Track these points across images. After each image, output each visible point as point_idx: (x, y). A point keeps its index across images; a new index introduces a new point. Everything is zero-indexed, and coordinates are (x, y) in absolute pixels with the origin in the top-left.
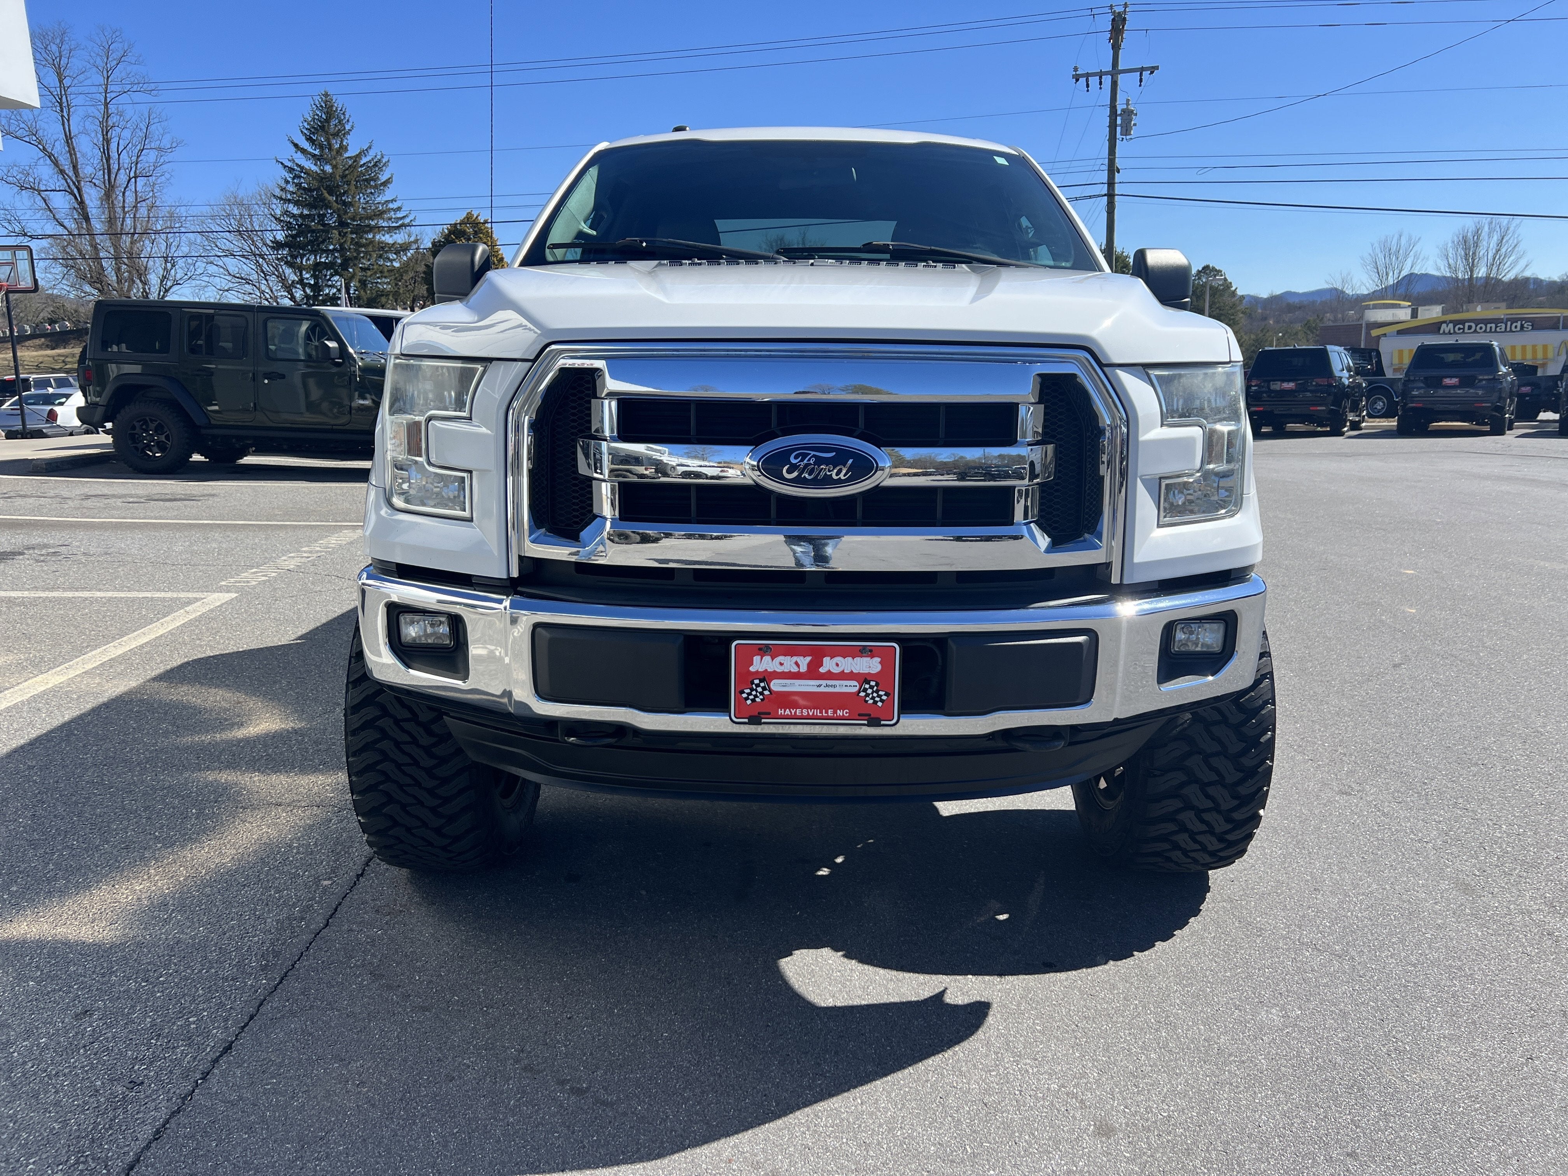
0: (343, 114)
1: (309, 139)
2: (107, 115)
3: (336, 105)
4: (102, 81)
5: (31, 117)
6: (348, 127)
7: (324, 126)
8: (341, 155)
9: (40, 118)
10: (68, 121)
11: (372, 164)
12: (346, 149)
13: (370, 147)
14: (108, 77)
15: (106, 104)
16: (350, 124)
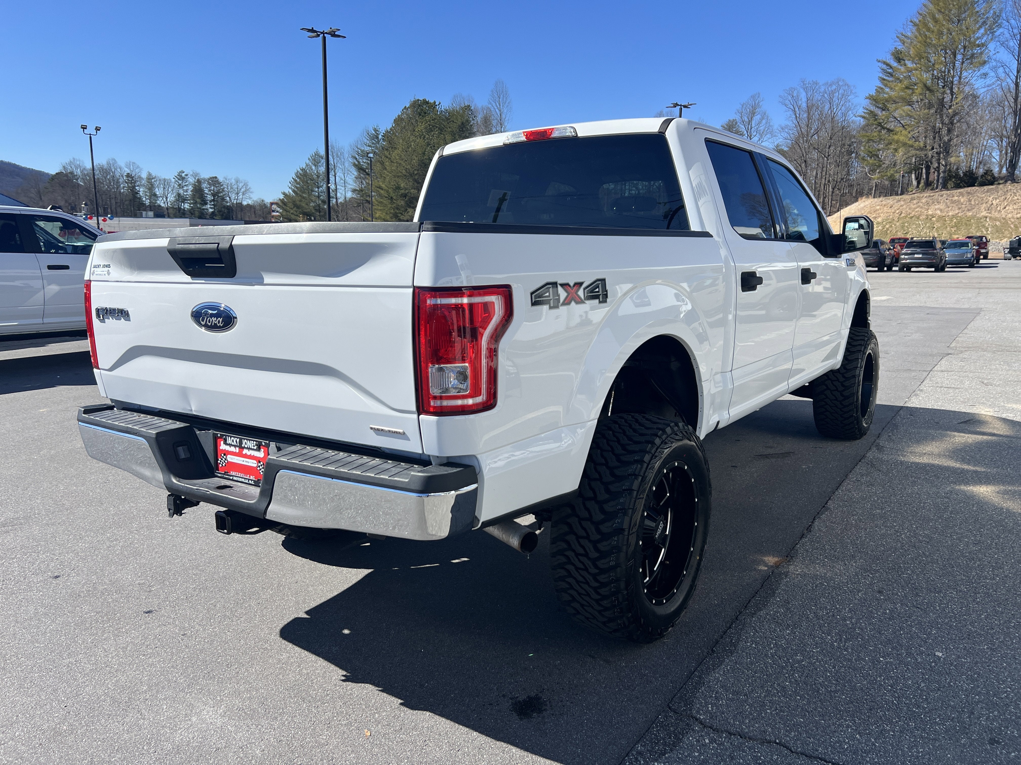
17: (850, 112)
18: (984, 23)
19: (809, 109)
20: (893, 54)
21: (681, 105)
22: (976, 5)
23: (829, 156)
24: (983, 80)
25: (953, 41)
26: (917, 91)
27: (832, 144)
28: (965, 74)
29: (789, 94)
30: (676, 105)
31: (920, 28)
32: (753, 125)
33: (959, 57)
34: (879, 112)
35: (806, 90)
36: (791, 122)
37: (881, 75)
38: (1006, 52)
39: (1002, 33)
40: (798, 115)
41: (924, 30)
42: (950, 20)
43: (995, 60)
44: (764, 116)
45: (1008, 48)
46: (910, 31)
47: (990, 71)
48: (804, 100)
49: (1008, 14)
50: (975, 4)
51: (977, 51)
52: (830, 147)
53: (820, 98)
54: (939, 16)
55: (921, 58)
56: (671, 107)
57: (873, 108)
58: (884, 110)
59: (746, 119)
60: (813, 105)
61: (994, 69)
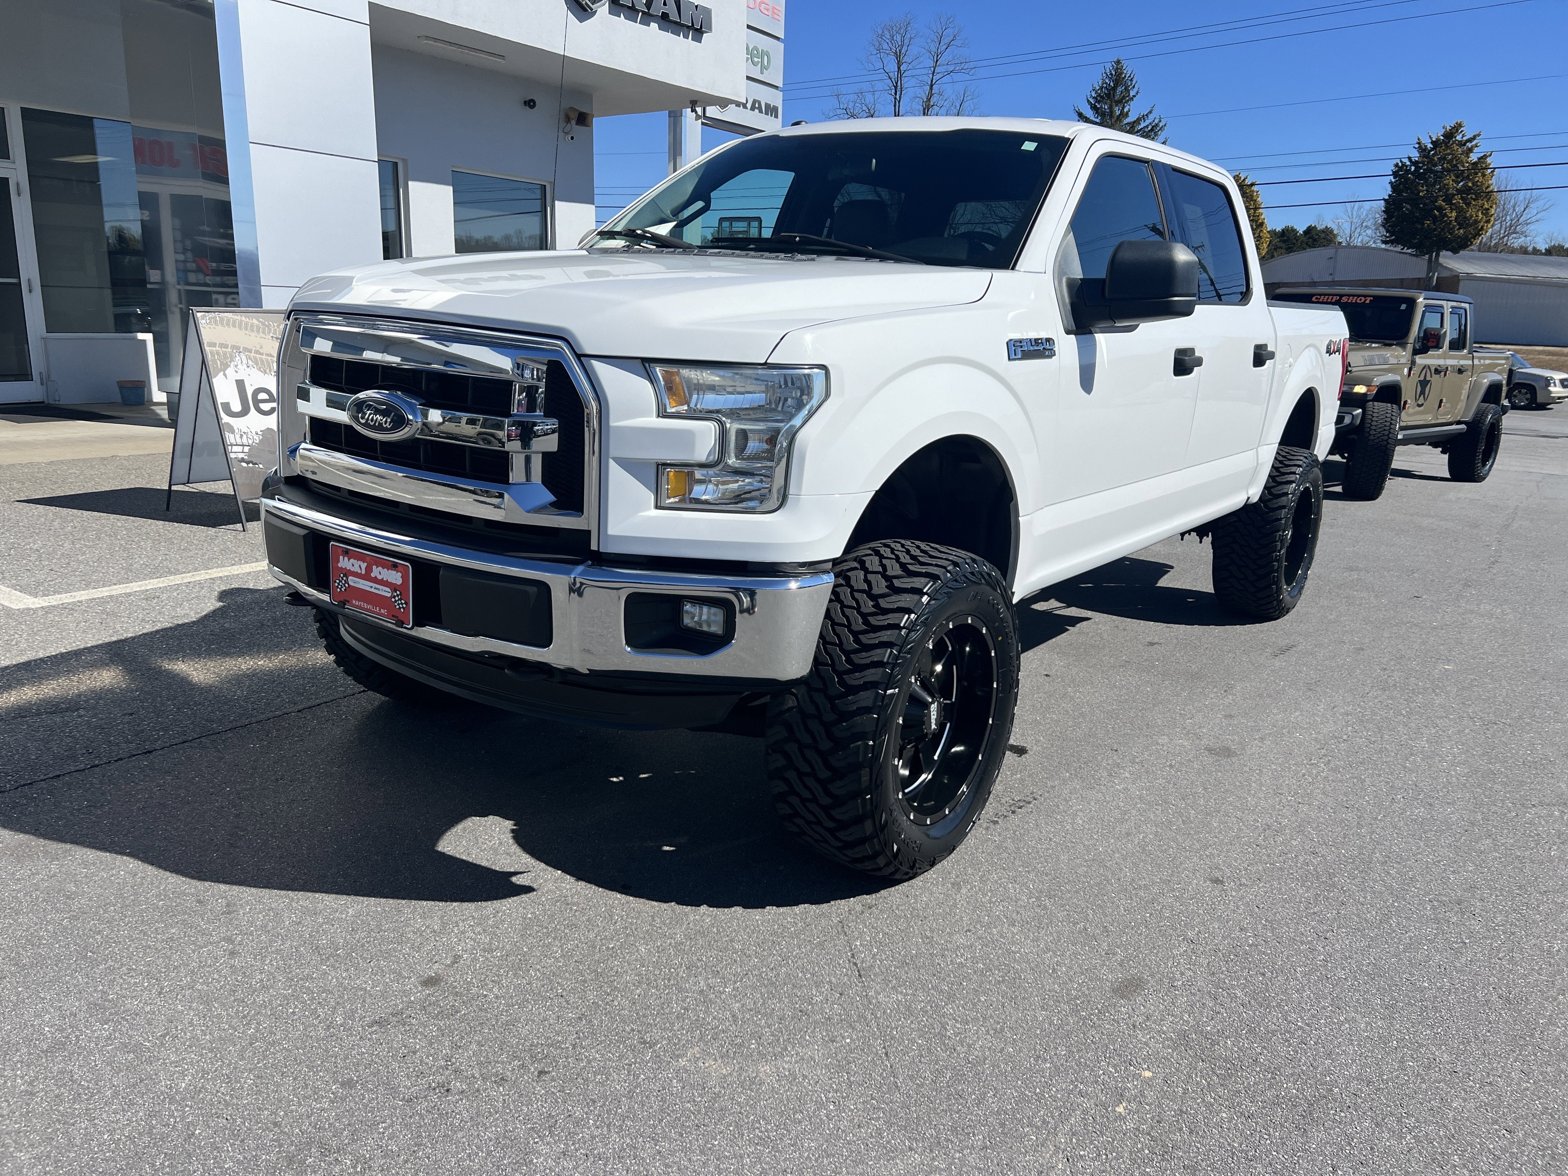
0: (1131, 80)
1: (1094, 108)
2: (931, 95)
3: (1125, 72)
4: (932, 64)
5: (872, 100)
6: (1132, 93)
7: (1110, 93)
8: (1121, 121)
9: (879, 101)
10: (899, 102)
11: (1149, 129)
12: (1127, 115)
13: (1150, 112)
14: (937, 61)
15: (932, 86)
16: (1135, 90)
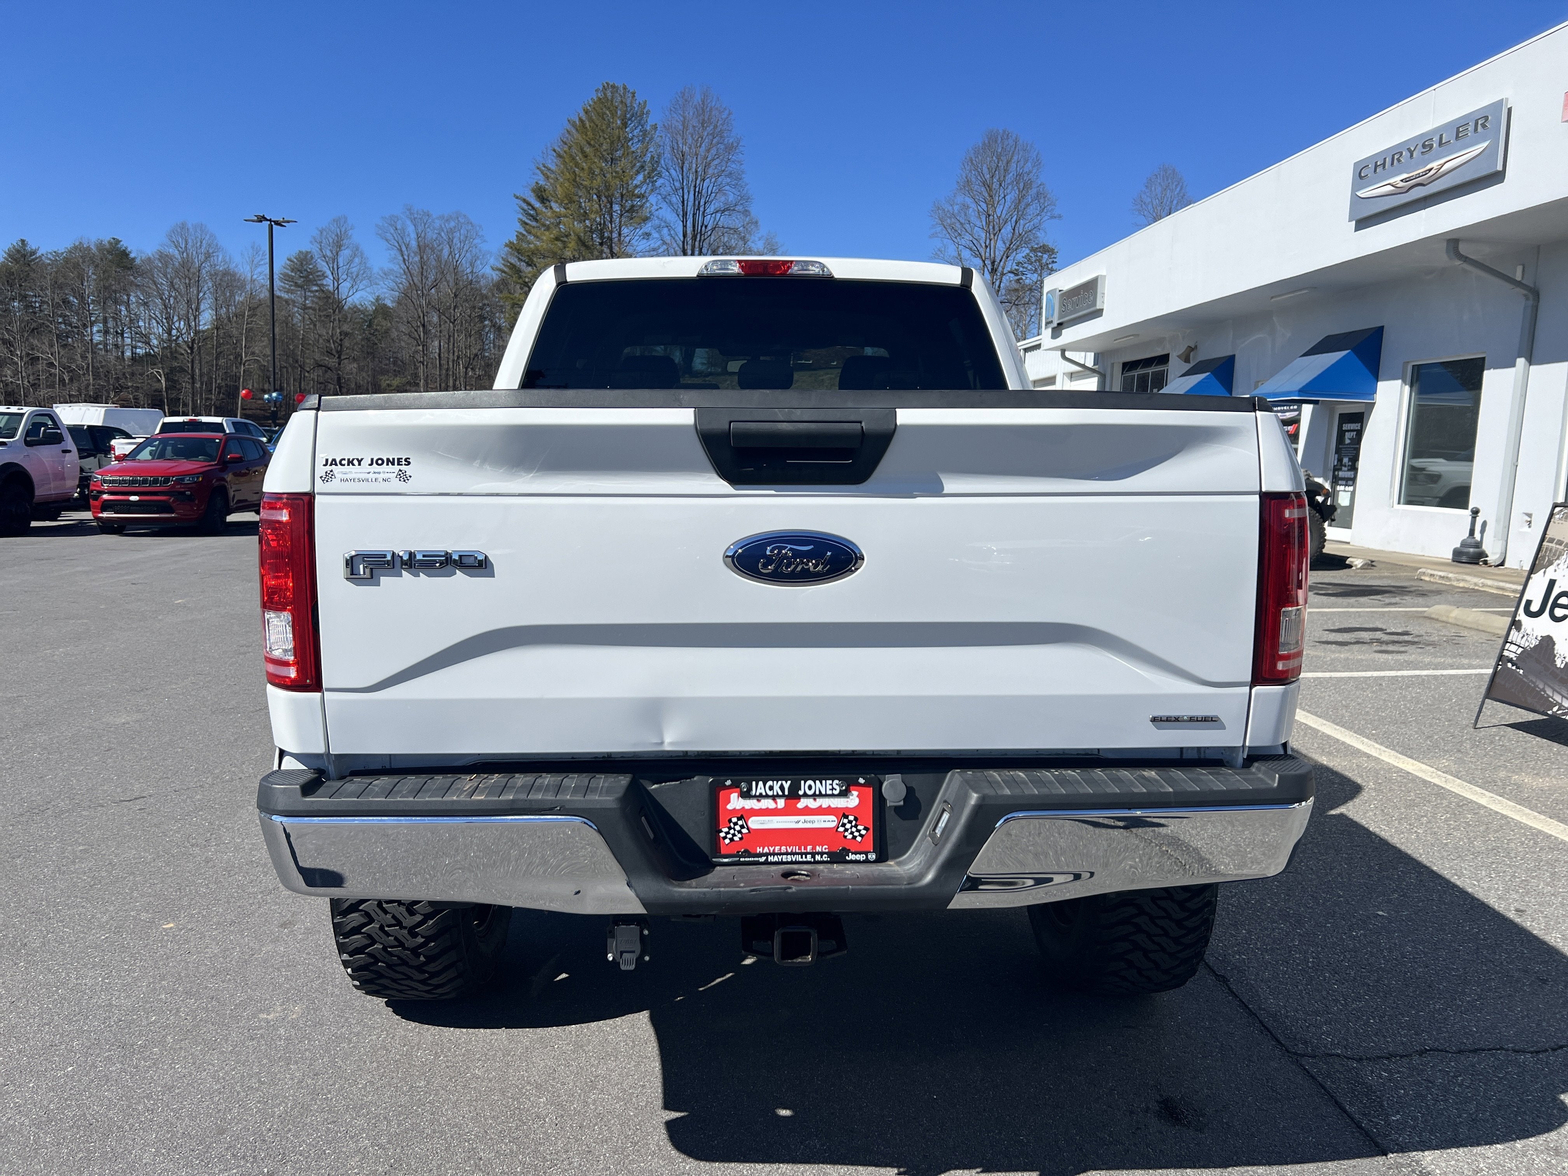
17: (479, 262)
18: (642, 167)
19: (422, 249)
20: (534, 191)
21: (270, 220)
22: (630, 144)
23: (455, 320)
24: (645, 241)
25: (608, 187)
26: (570, 245)
27: (458, 305)
28: (625, 231)
29: (391, 225)
30: (261, 219)
31: (567, 160)
32: (341, 264)
33: (616, 207)
34: (523, 266)
35: (414, 221)
36: (398, 266)
37: (521, 217)
38: (669, 209)
39: (663, 184)
40: (406, 258)
41: (571, 164)
42: (602, 157)
43: (658, 218)
44: (357, 251)
45: (671, 204)
46: (553, 163)
47: (653, 232)
48: (413, 236)
49: (667, 161)
50: (629, 141)
51: (637, 202)
52: (455, 307)
53: (435, 237)
54: (588, 150)
55: (571, 201)
56: (253, 221)
57: (514, 260)
58: (530, 265)
59: (329, 254)
60: (426, 246)
61: (658, 228)
